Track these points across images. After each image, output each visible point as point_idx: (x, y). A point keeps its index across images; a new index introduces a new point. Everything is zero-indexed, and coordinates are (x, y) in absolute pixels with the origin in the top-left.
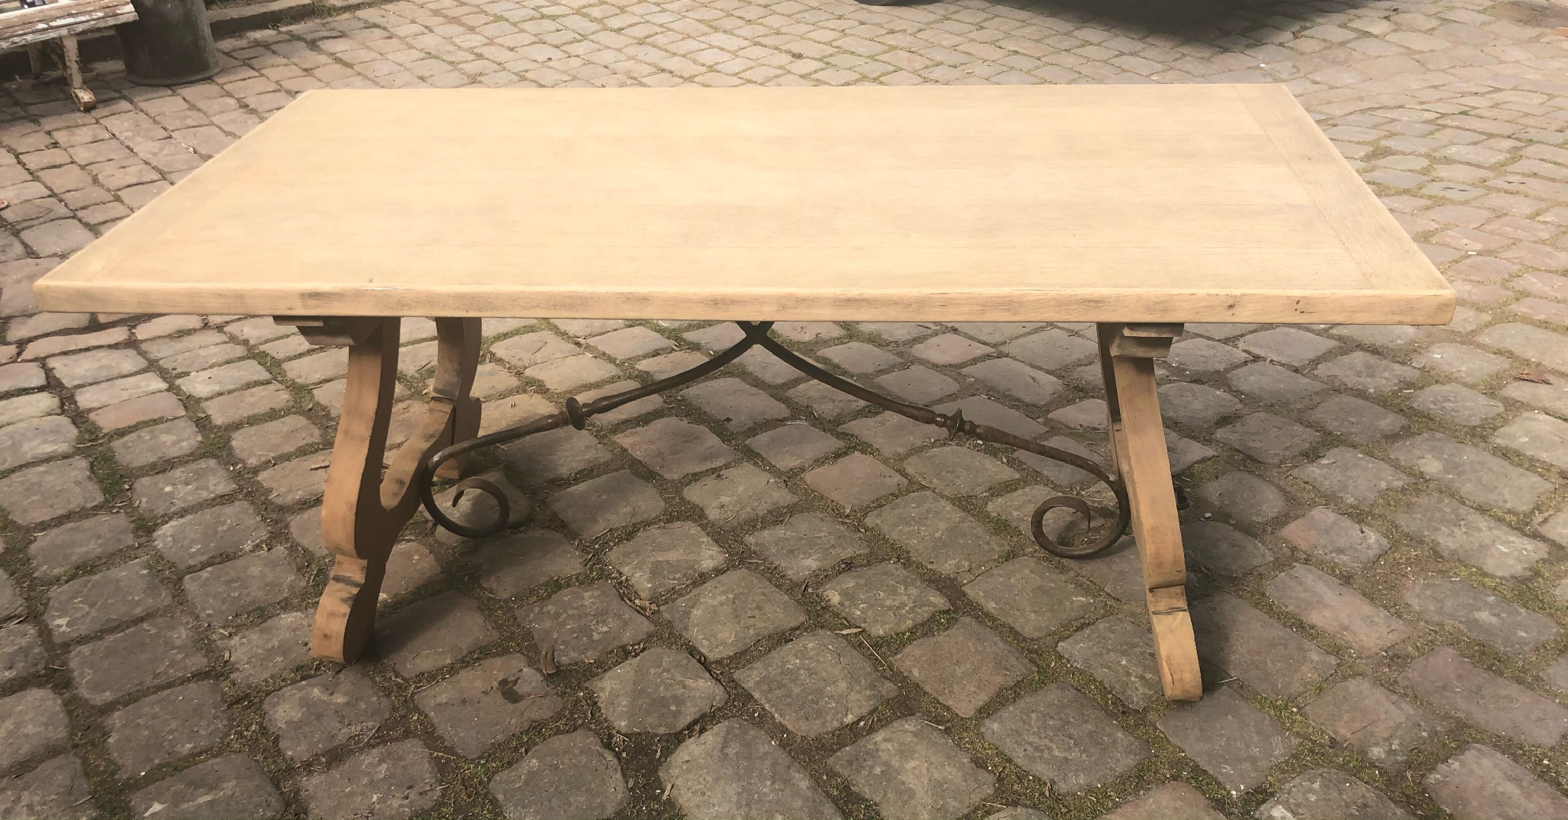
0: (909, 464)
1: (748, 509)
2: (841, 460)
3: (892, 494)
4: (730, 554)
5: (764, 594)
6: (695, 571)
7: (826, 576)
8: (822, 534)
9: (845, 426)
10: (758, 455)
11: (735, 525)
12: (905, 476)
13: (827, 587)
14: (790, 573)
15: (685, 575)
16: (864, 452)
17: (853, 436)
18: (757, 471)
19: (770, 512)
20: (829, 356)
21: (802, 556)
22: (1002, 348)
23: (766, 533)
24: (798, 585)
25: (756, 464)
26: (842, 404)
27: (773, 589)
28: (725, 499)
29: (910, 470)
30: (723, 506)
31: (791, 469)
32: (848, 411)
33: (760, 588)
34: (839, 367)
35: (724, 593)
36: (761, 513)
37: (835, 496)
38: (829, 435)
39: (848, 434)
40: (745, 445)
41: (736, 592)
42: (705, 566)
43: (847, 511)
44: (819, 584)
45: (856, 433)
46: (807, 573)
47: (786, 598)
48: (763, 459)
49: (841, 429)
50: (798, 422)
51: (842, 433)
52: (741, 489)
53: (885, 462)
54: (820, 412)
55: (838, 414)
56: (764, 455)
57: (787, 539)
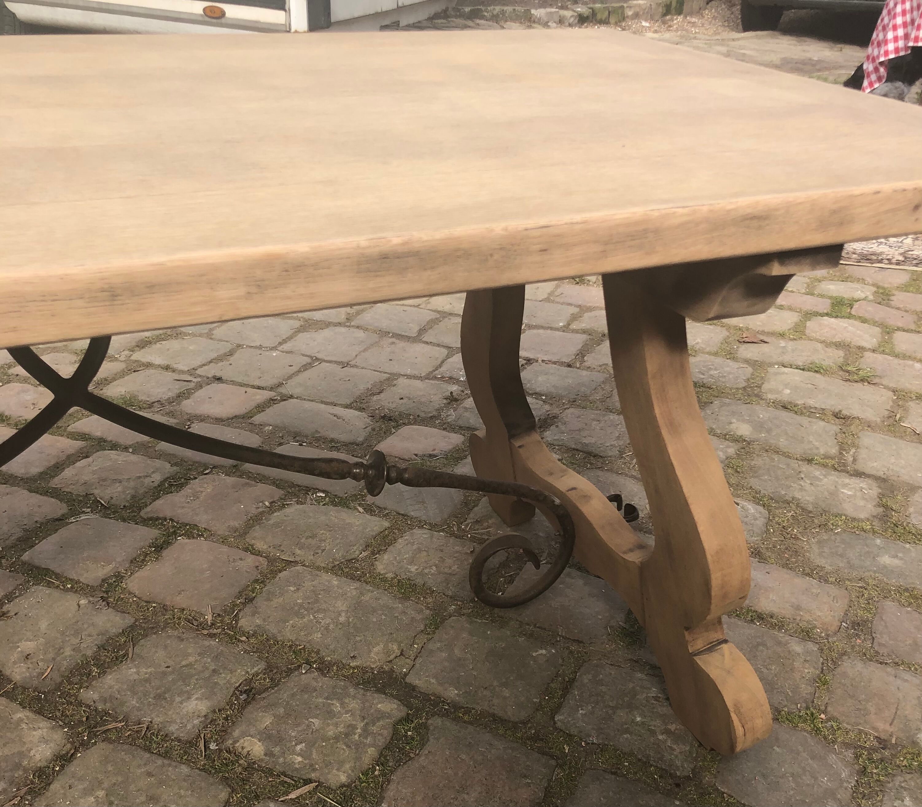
0: (254, 538)
1: (68, 652)
2: (165, 553)
3: (256, 581)
4: (71, 728)
5: (150, 774)
6: (25, 770)
7: (226, 719)
8: (191, 659)
9: (149, 509)
10: (47, 572)
11: (59, 680)
12: (259, 553)
13: (236, 734)
14: (173, 728)
15: (12, 783)
16: (189, 535)
17: (165, 519)
18: (56, 594)
19: (102, 647)
20: (86, 430)
21: (178, 699)
22: (282, 390)
23: (110, 679)
24: (192, 743)
25: (49, 585)
26: (132, 484)
27: (160, 762)
28: (27, 646)
29: (260, 545)
30: (27, 657)
31: (103, 580)
32: (142, 491)
33: (139, 766)
34: (105, 441)
35: (87, 792)
36: (89, 653)
37: (181, 601)
38: (133, 525)
39: (157, 519)
40: (24, 563)
41: (106, 785)
42: (38, 757)
43: (209, 618)
44: (224, 733)
45: (169, 514)
46: (196, 722)
47: (185, 769)
48: (58, 576)
49: (146, 513)
50: (83, 517)
51: (151, 519)
52: (43, 625)
53: (224, 541)
54: (107, 497)
55: (133, 497)
56: (58, 570)
57: (147, 680)
